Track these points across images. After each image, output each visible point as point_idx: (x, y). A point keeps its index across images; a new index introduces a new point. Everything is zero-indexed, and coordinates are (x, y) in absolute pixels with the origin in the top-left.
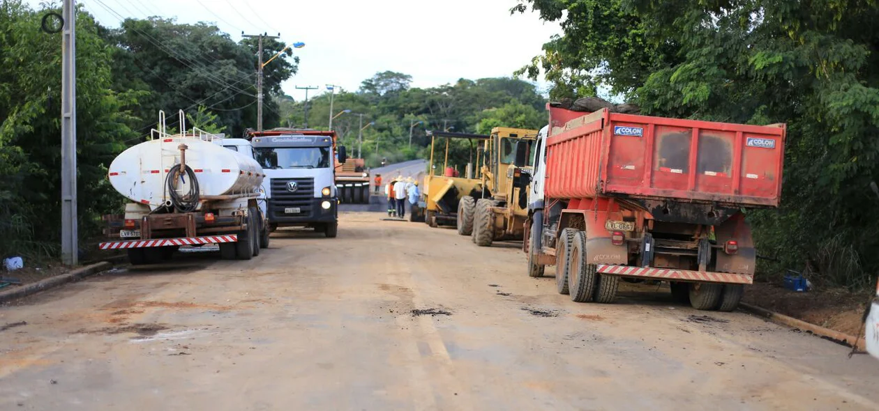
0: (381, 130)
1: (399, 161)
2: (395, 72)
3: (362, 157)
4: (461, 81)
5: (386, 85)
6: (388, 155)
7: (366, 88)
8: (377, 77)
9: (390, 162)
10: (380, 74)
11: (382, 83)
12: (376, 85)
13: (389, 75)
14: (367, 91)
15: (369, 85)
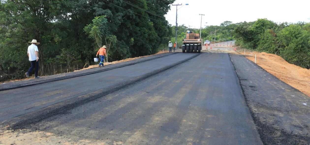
0: (223, 33)
1: (227, 41)
2: (229, 21)
3: (216, 40)
4: (245, 22)
5: (226, 24)
6: (224, 39)
7: (221, 25)
8: (224, 22)
9: (225, 41)
10: (225, 22)
11: (225, 24)
12: (224, 24)
13: (227, 22)
14: (222, 26)
15: (222, 24)
